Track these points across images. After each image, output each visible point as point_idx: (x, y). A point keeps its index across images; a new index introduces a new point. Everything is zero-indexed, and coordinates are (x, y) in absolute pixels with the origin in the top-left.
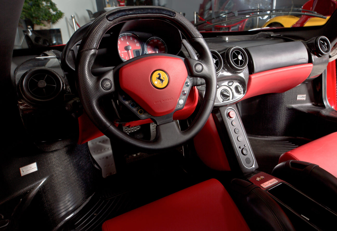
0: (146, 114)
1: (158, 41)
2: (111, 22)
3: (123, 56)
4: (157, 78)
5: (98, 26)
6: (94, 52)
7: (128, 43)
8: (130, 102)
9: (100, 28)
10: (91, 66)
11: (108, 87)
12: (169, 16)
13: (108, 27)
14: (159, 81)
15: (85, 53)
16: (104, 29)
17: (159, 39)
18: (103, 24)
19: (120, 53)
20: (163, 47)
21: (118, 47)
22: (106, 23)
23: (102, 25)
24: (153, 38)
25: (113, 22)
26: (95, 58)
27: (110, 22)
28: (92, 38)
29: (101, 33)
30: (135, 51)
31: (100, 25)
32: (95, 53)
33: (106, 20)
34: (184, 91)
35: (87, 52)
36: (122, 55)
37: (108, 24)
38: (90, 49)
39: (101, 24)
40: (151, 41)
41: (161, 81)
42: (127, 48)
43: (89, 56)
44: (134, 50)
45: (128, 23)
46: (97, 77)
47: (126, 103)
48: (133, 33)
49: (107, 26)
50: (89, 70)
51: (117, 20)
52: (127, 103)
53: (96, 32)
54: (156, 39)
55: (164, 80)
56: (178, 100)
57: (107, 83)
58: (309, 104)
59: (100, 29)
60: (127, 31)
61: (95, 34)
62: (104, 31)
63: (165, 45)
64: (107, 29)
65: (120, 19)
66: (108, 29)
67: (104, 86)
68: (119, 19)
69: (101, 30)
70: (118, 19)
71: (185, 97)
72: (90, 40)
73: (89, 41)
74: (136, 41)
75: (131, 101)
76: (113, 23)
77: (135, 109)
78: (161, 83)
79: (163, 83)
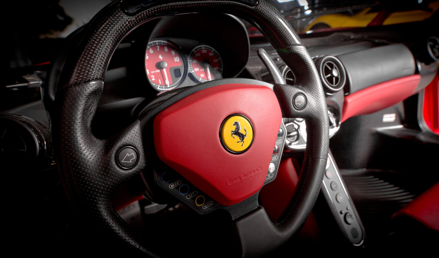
0: (211, 203)
1: (209, 51)
2: (131, 17)
3: (154, 80)
4: (232, 131)
5: (102, 28)
6: (95, 86)
7: (161, 57)
8: (177, 183)
9: (107, 32)
10: (90, 119)
11: (131, 162)
12: (246, 5)
13: (126, 29)
14: (237, 138)
15: (72, 91)
16: (116, 33)
17: (210, 48)
18: (114, 23)
19: (149, 74)
20: (215, 61)
21: (146, 64)
22: (121, 20)
23: (112, 26)
24: (200, 47)
25: (136, 18)
26: (98, 98)
27: (129, 18)
28: (89, 56)
29: (110, 42)
30: (174, 69)
31: (108, 24)
32: (98, 89)
33: (120, 14)
35: (79, 87)
36: (152, 77)
37: (125, 23)
38: (85, 82)
39: (110, 23)
40: (197, 52)
41: (241, 137)
42: (159, 66)
43: (83, 99)
44: (171, 69)
45: (164, 20)
46: (104, 141)
47: (170, 186)
48: (168, 41)
49: (123, 27)
50: (86, 127)
51: (145, 13)
52: (172, 186)
53: (99, 42)
54: (205, 49)
55: (245, 136)
57: (128, 154)
58: (400, 127)
59: (108, 34)
60: (159, 37)
61: (95, 45)
62: (116, 37)
63: (219, 58)
64: (122, 34)
65: (152, 11)
66: (125, 33)
67: (122, 161)
68: (149, 11)
69: (110, 35)
70: (147, 11)
71: (277, 157)
72: (83, 60)
73: (82, 62)
74: (173, 53)
75: (179, 183)
76: (137, 21)
77: (188, 197)
78: (241, 142)
79: (243, 142)
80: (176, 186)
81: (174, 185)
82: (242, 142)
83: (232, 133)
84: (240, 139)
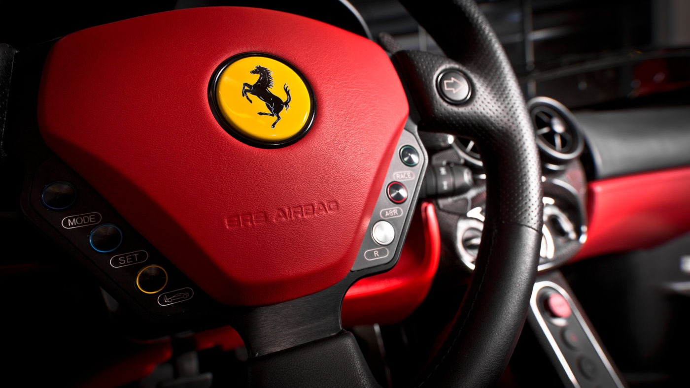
0: (187, 294)
4: (246, 84)
8: (90, 219)
14: (260, 104)
34: (396, 186)
41: (271, 103)
47: (66, 223)
52: (70, 223)
55: (286, 103)
56: (366, 223)
71: (399, 212)
75: (97, 218)
77: (116, 262)
78: (272, 115)
79: (279, 118)
80: (83, 224)
81: (79, 221)
82: (275, 118)
83: (246, 88)
84: (270, 109)
